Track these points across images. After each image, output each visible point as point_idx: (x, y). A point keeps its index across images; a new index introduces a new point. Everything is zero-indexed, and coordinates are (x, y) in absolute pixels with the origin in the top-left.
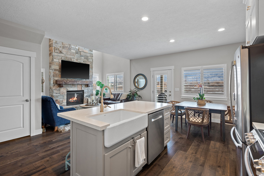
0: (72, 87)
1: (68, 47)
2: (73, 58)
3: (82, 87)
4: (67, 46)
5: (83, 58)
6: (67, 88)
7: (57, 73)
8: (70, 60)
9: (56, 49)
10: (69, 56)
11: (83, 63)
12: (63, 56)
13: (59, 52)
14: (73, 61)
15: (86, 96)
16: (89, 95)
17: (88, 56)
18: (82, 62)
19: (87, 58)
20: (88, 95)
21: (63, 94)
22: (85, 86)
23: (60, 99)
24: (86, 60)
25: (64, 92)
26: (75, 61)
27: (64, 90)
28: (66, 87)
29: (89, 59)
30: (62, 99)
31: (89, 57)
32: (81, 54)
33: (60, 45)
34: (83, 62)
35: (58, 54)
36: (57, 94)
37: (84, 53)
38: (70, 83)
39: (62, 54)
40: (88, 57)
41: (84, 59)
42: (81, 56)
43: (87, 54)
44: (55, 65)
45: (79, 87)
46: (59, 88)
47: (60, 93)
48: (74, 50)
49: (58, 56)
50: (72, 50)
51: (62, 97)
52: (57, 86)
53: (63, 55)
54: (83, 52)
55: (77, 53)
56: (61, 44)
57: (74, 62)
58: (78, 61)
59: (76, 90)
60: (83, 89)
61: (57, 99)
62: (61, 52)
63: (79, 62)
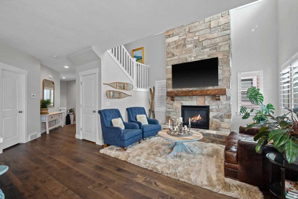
0: (189, 100)
1: (183, 43)
2: (190, 57)
3: (206, 101)
4: (180, 43)
5: (208, 50)
6: (182, 102)
7: (169, 82)
8: (185, 61)
9: (168, 54)
10: (184, 56)
11: (207, 59)
12: (176, 59)
13: (172, 55)
14: (190, 61)
15: (213, 117)
16: (221, 116)
17: (218, 41)
18: (206, 57)
19: (215, 47)
20: (218, 114)
21: (176, 109)
22: (211, 98)
23: (173, 117)
24: (214, 51)
25: (177, 107)
26: (193, 59)
27: (178, 105)
28: (180, 100)
29: (220, 47)
30: (175, 117)
31: (220, 44)
32: (203, 45)
33: (173, 46)
34: (208, 56)
35: (170, 58)
36: (169, 108)
37: (209, 40)
38: (182, 95)
39: (175, 57)
40: (216, 44)
41: (210, 50)
42: (204, 48)
43: (216, 39)
44: (168, 73)
45: (199, 101)
46: (172, 102)
47: (173, 109)
48: (191, 43)
49: (171, 60)
50: (188, 45)
51: (175, 113)
52: (170, 100)
53: (177, 57)
54: (207, 40)
55: (196, 46)
56: (174, 43)
57: (192, 61)
58: (199, 58)
59: (195, 105)
60: (207, 104)
61: (169, 115)
62: (174, 55)
63: (200, 60)
